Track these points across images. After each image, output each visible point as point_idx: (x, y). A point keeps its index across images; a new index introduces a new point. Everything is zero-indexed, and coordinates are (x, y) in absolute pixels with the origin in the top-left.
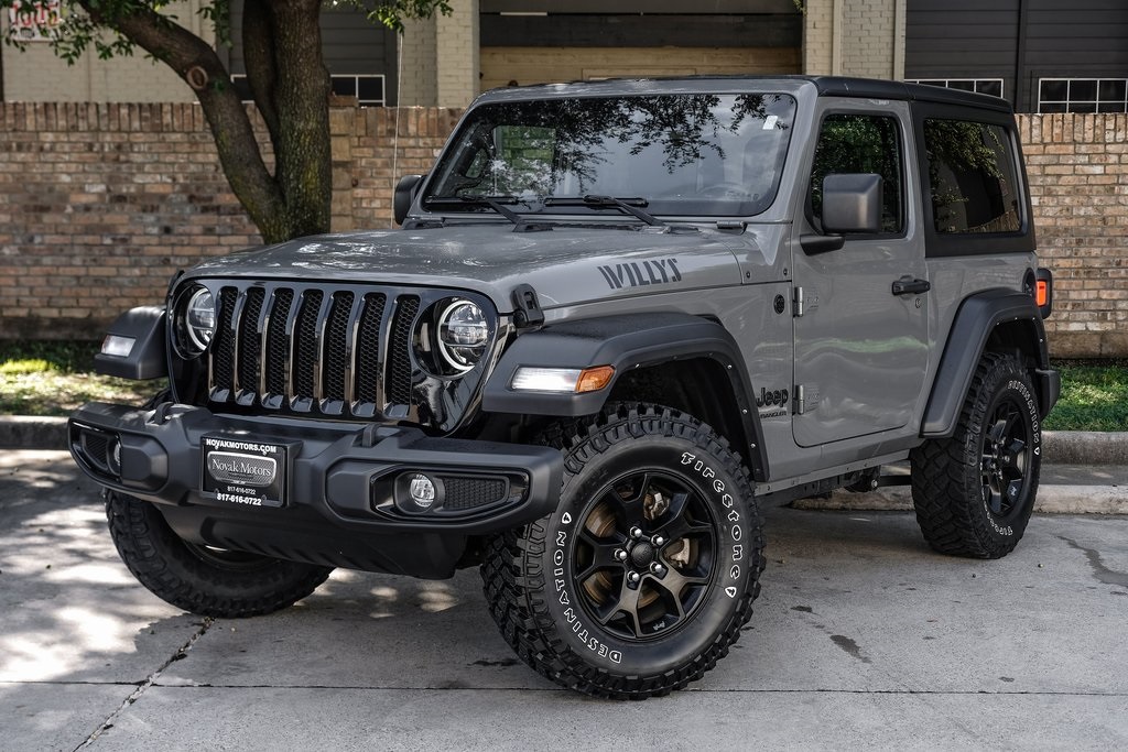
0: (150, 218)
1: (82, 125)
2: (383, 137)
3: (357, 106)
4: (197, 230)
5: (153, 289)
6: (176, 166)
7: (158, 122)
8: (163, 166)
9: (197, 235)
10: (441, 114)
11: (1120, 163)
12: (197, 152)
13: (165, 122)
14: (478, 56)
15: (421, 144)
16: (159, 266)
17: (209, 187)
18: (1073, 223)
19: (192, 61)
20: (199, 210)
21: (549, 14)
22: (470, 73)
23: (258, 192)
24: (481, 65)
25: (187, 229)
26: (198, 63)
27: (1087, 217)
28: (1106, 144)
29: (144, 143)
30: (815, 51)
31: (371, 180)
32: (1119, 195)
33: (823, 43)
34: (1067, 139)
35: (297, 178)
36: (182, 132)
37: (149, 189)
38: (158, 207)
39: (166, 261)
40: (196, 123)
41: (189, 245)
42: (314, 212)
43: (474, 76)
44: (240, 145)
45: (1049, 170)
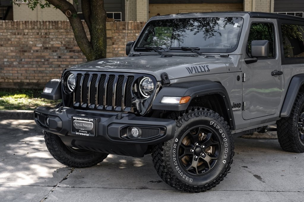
0: (55, 54)
1: (36, 27)
2: (121, 30)
3: (114, 21)
4: (68, 57)
5: (56, 74)
6: (62, 39)
7: (57, 26)
8: (58, 39)
9: (68, 58)
10: (138, 23)
12: (68, 35)
13: (59, 26)
14: (148, 6)
15: (132, 32)
16: (57, 67)
17: (72, 45)
19: (67, 9)
20: (69, 51)
22: (146, 11)
23: (86, 46)
24: (149, 9)
25: (65, 57)
26: (68, 9)
29: (53, 32)
30: (247, 4)
31: (118, 42)
33: (249, 2)
35: (97, 42)
36: (64, 29)
37: (54, 45)
38: (57, 51)
39: (59, 66)
40: (68, 27)
41: (66, 61)
42: (102, 52)
43: (147, 12)
44: (80, 33)
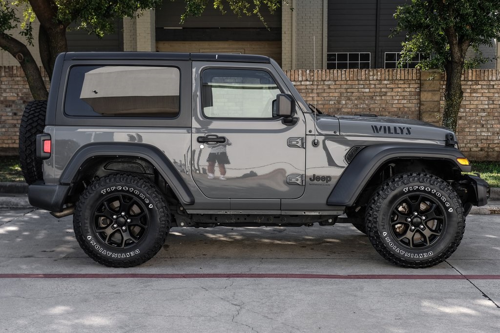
0: (9, 109)
6: (18, 90)
7: (11, 73)
8: (13, 90)
11: (375, 88)
13: (14, 73)
16: (12, 128)
18: (358, 110)
19: (17, 51)
21: (183, 28)
26: (19, 52)
27: (364, 108)
28: (370, 81)
29: (6, 81)
30: (285, 42)
32: (375, 100)
33: (288, 40)
34: (355, 79)
37: (8, 98)
38: (12, 105)
39: (15, 126)
44: (36, 82)
45: (349, 90)
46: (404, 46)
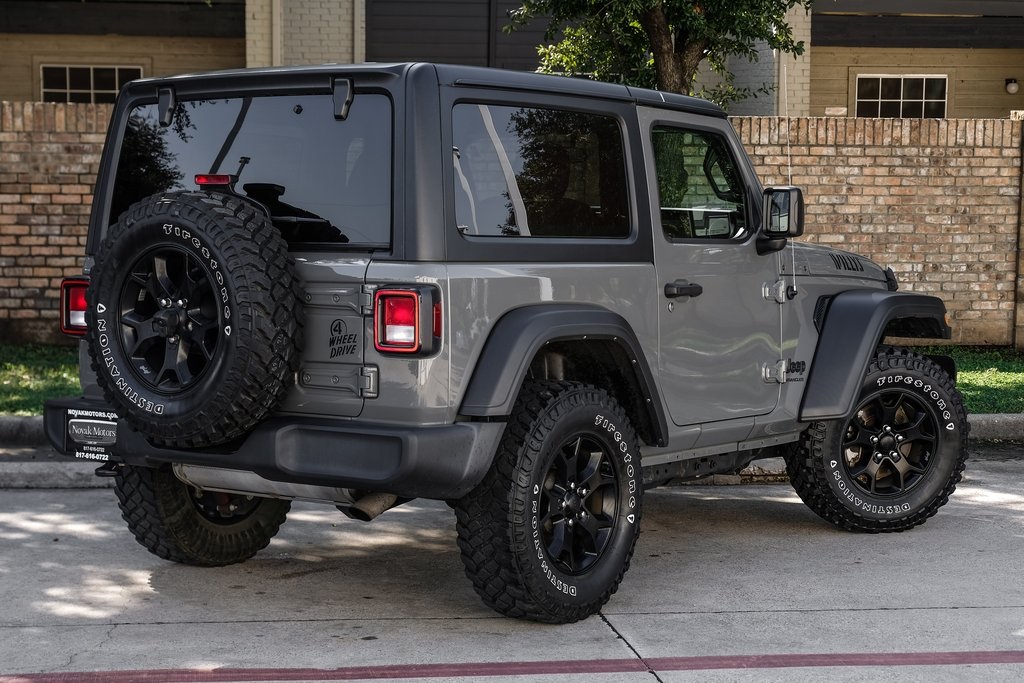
30: (255, 42)
33: (262, 34)
46: (544, 55)
